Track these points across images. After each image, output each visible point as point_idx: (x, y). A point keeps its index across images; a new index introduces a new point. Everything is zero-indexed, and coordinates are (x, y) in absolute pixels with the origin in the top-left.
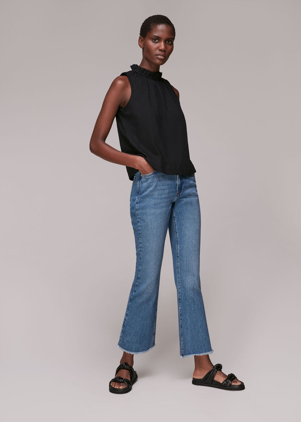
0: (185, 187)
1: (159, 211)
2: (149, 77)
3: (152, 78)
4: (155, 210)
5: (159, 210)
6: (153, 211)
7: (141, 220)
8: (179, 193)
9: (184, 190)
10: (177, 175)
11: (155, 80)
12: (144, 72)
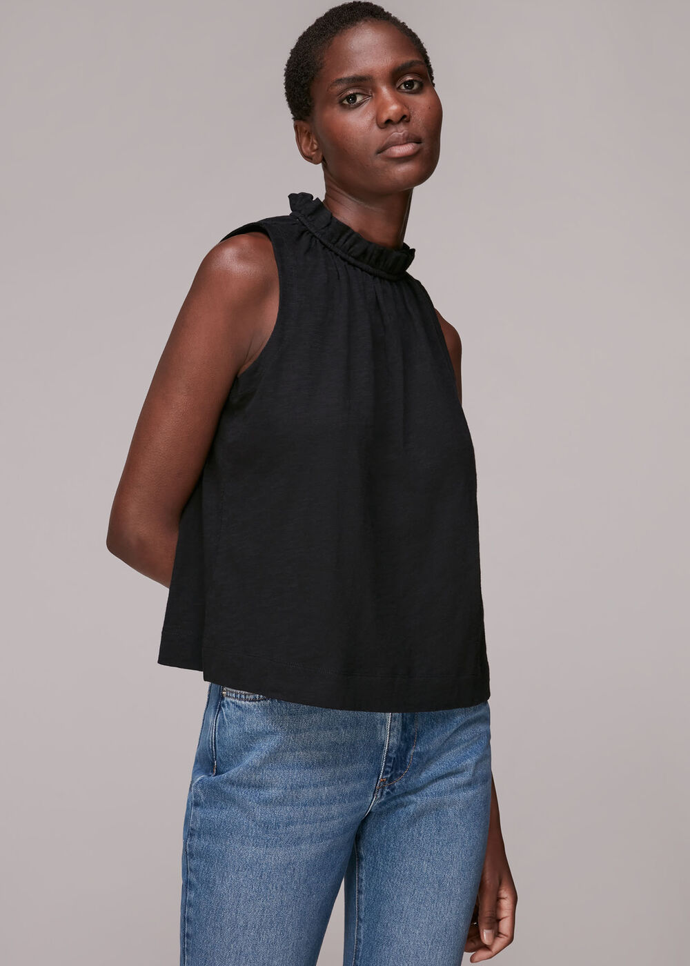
0: (419, 755)
1: (277, 856)
2: (359, 263)
3: (371, 269)
4: (261, 851)
5: (281, 853)
6: (251, 852)
7: (197, 879)
8: (390, 780)
9: (414, 767)
10: (386, 711)
11: (381, 278)
12: (342, 240)
